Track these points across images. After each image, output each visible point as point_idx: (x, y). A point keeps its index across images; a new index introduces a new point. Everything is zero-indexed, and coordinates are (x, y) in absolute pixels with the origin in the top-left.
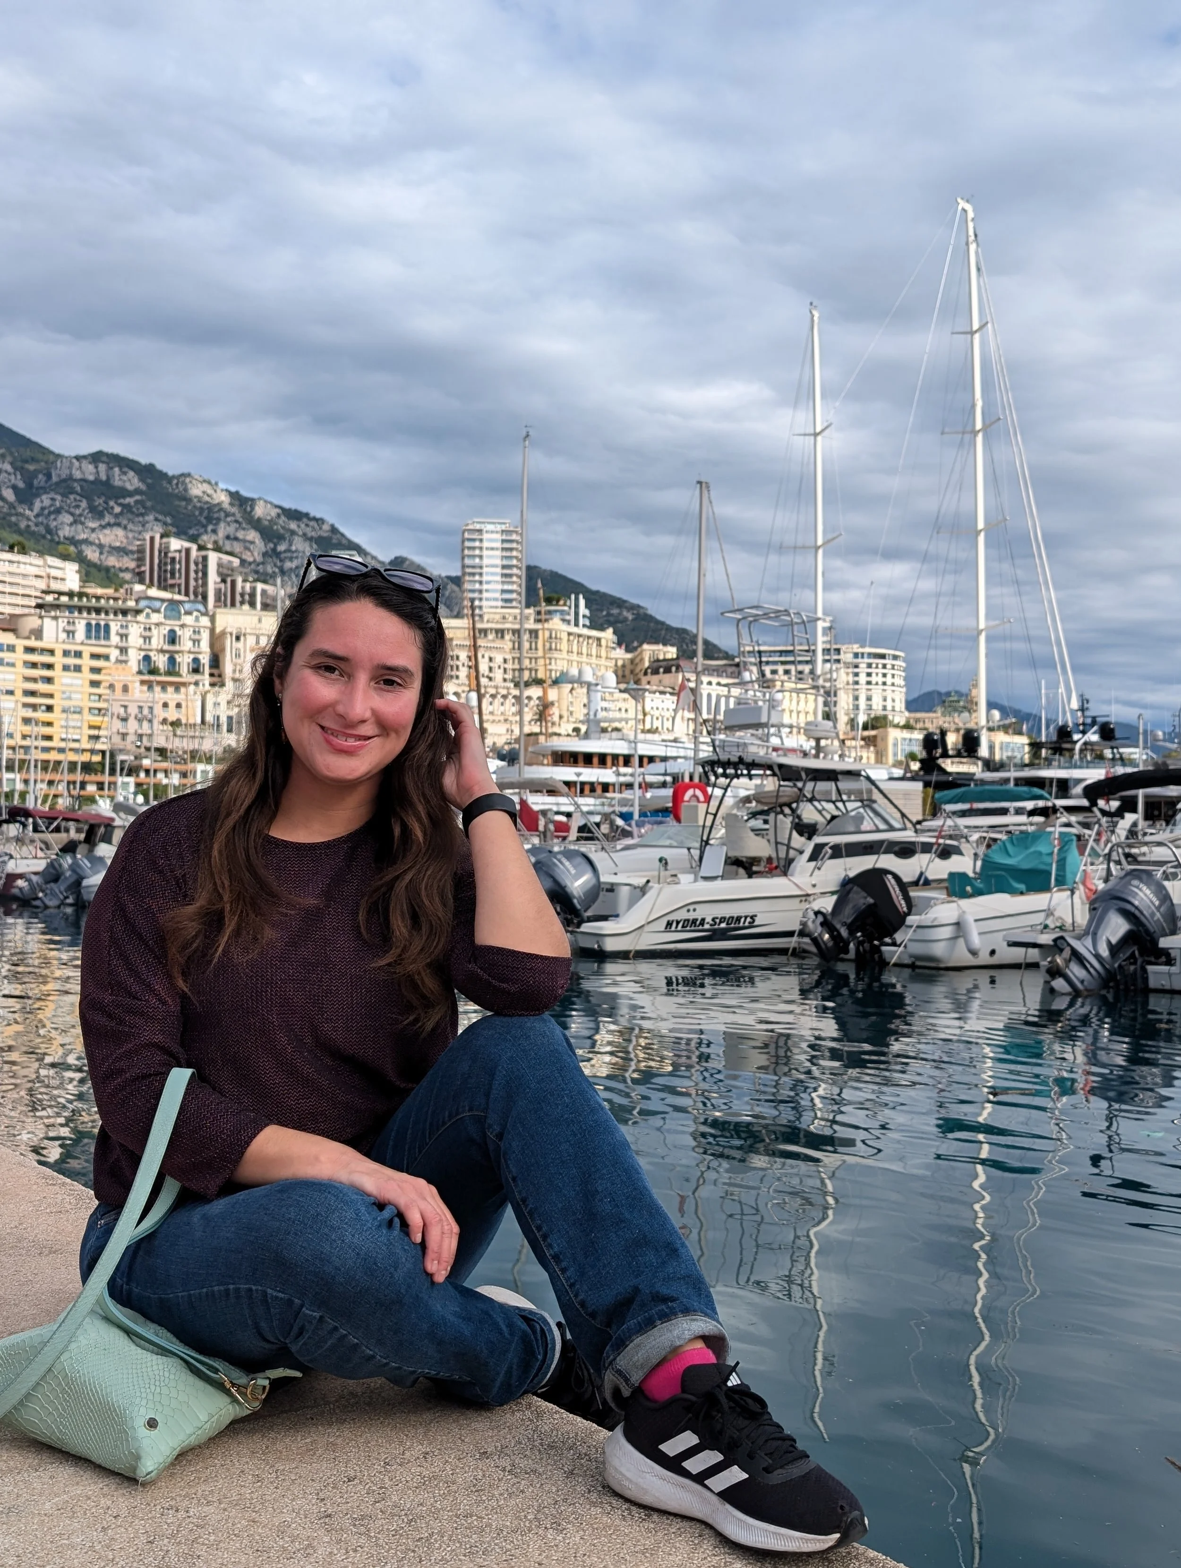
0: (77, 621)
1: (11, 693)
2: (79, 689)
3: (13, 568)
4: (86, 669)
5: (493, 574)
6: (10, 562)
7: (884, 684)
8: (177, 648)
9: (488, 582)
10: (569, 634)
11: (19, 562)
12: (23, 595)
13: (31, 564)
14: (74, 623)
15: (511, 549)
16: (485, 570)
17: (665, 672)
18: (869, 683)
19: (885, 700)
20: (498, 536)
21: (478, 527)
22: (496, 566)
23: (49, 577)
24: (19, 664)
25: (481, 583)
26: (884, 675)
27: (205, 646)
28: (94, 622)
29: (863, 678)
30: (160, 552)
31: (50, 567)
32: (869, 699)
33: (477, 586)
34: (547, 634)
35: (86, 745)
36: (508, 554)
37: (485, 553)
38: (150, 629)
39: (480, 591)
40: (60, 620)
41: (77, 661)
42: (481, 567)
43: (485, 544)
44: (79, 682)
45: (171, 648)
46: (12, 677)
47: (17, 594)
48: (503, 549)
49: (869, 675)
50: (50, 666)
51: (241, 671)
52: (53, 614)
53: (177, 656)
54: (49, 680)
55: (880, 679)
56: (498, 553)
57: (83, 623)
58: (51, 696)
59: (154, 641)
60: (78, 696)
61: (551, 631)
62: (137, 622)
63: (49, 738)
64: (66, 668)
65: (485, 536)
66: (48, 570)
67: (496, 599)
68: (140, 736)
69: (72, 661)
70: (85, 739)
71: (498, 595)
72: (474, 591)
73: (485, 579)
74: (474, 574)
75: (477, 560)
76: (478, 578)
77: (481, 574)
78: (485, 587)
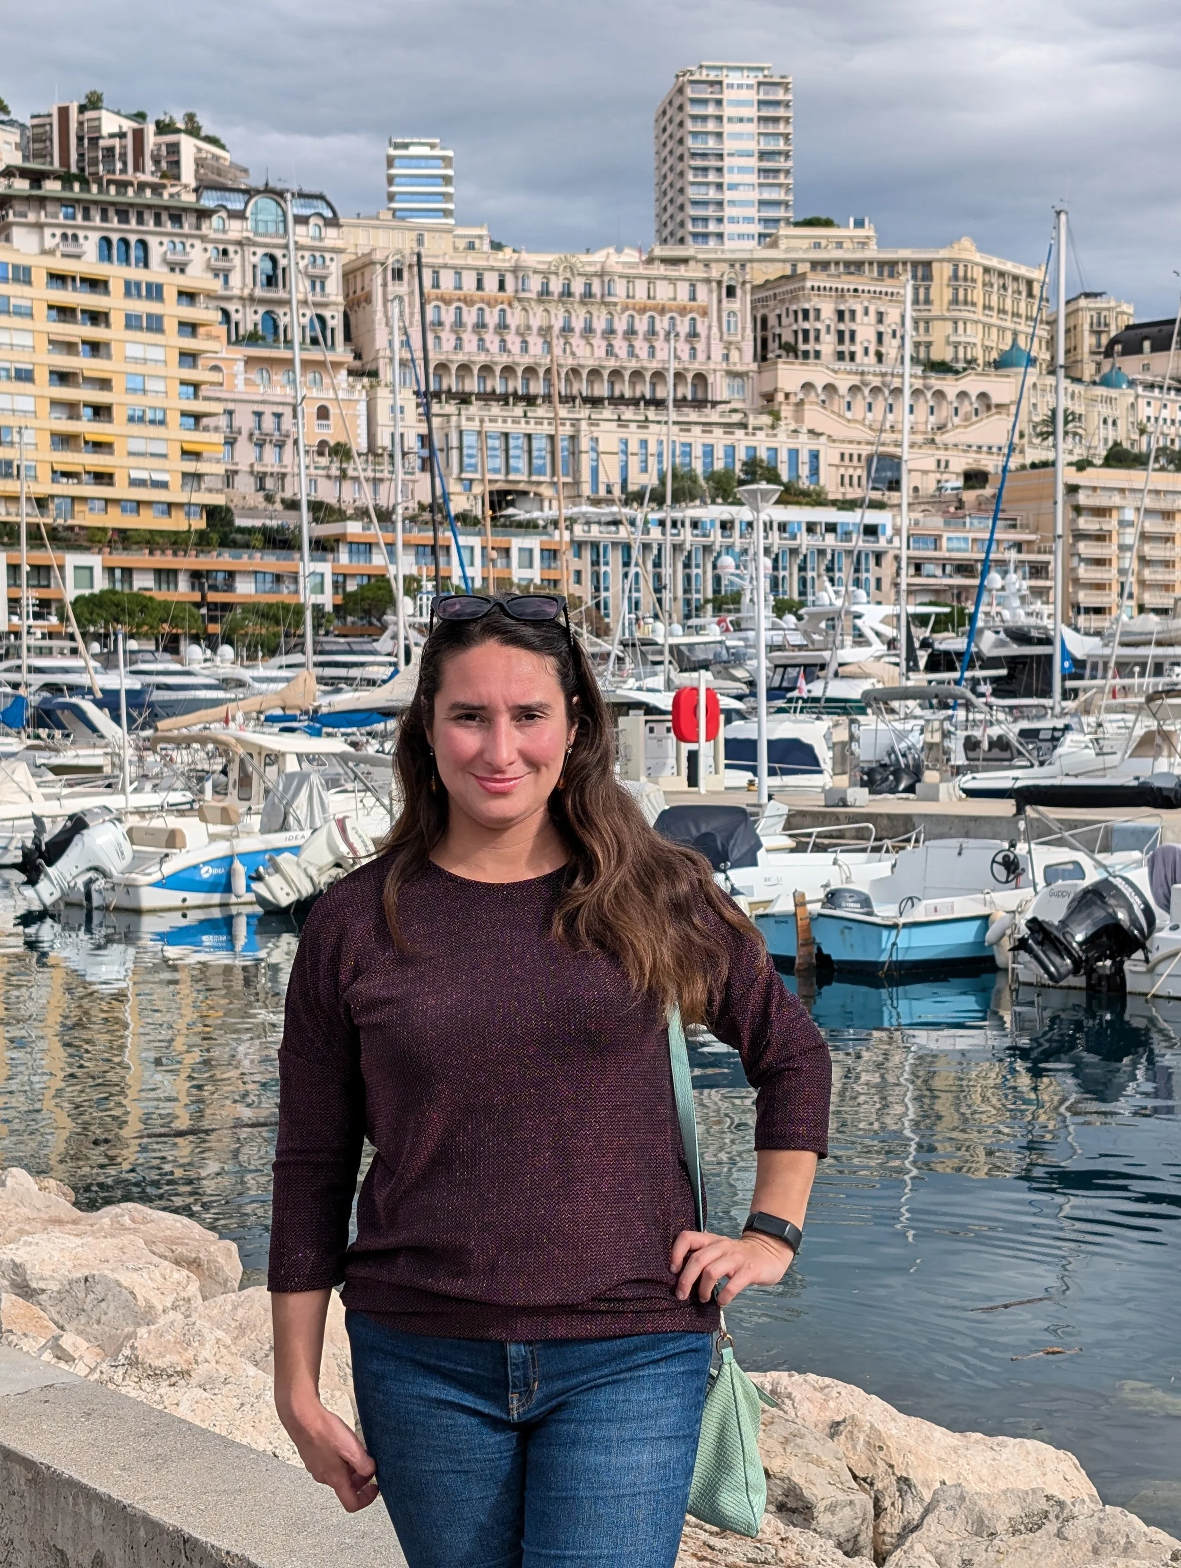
0: (81, 234)
1: (25, 376)
2: (161, 371)
4: (170, 325)
5: (742, 170)
8: (281, 294)
9: (733, 187)
10: (987, 270)
14: (75, 237)
15: (776, 120)
16: (727, 162)
17: (1154, 349)
20: (752, 95)
21: (712, 76)
22: (750, 155)
24: (41, 311)
25: (719, 186)
27: (334, 289)
28: (115, 237)
30: (80, 139)
33: (712, 194)
34: (948, 270)
35: (176, 495)
36: (771, 129)
37: (728, 128)
38: (225, 252)
39: (720, 204)
40: (48, 232)
41: (154, 308)
42: (720, 156)
43: (728, 111)
44: (157, 354)
45: (270, 294)
46: (26, 340)
48: (764, 120)
50: (96, 317)
52: (32, 217)
53: (280, 311)
54: (95, 348)
56: (752, 128)
57: (95, 237)
58: (104, 384)
59: (235, 280)
60: (159, 386)
61: (955, 263)
62: (203, 238)
63: (103, 478)
64: (132, 322)
65: (727, 94)
67: (749, 220)
68: (261, 478)
69: (143, 307)
70: (175, 481)
71: (752, 212)
72: (705, 203)
73: (727, 179)
74: (705, 170)
75: (711, 143)
76: (712, 177)
77: (719, 170)
78: (728, 195)
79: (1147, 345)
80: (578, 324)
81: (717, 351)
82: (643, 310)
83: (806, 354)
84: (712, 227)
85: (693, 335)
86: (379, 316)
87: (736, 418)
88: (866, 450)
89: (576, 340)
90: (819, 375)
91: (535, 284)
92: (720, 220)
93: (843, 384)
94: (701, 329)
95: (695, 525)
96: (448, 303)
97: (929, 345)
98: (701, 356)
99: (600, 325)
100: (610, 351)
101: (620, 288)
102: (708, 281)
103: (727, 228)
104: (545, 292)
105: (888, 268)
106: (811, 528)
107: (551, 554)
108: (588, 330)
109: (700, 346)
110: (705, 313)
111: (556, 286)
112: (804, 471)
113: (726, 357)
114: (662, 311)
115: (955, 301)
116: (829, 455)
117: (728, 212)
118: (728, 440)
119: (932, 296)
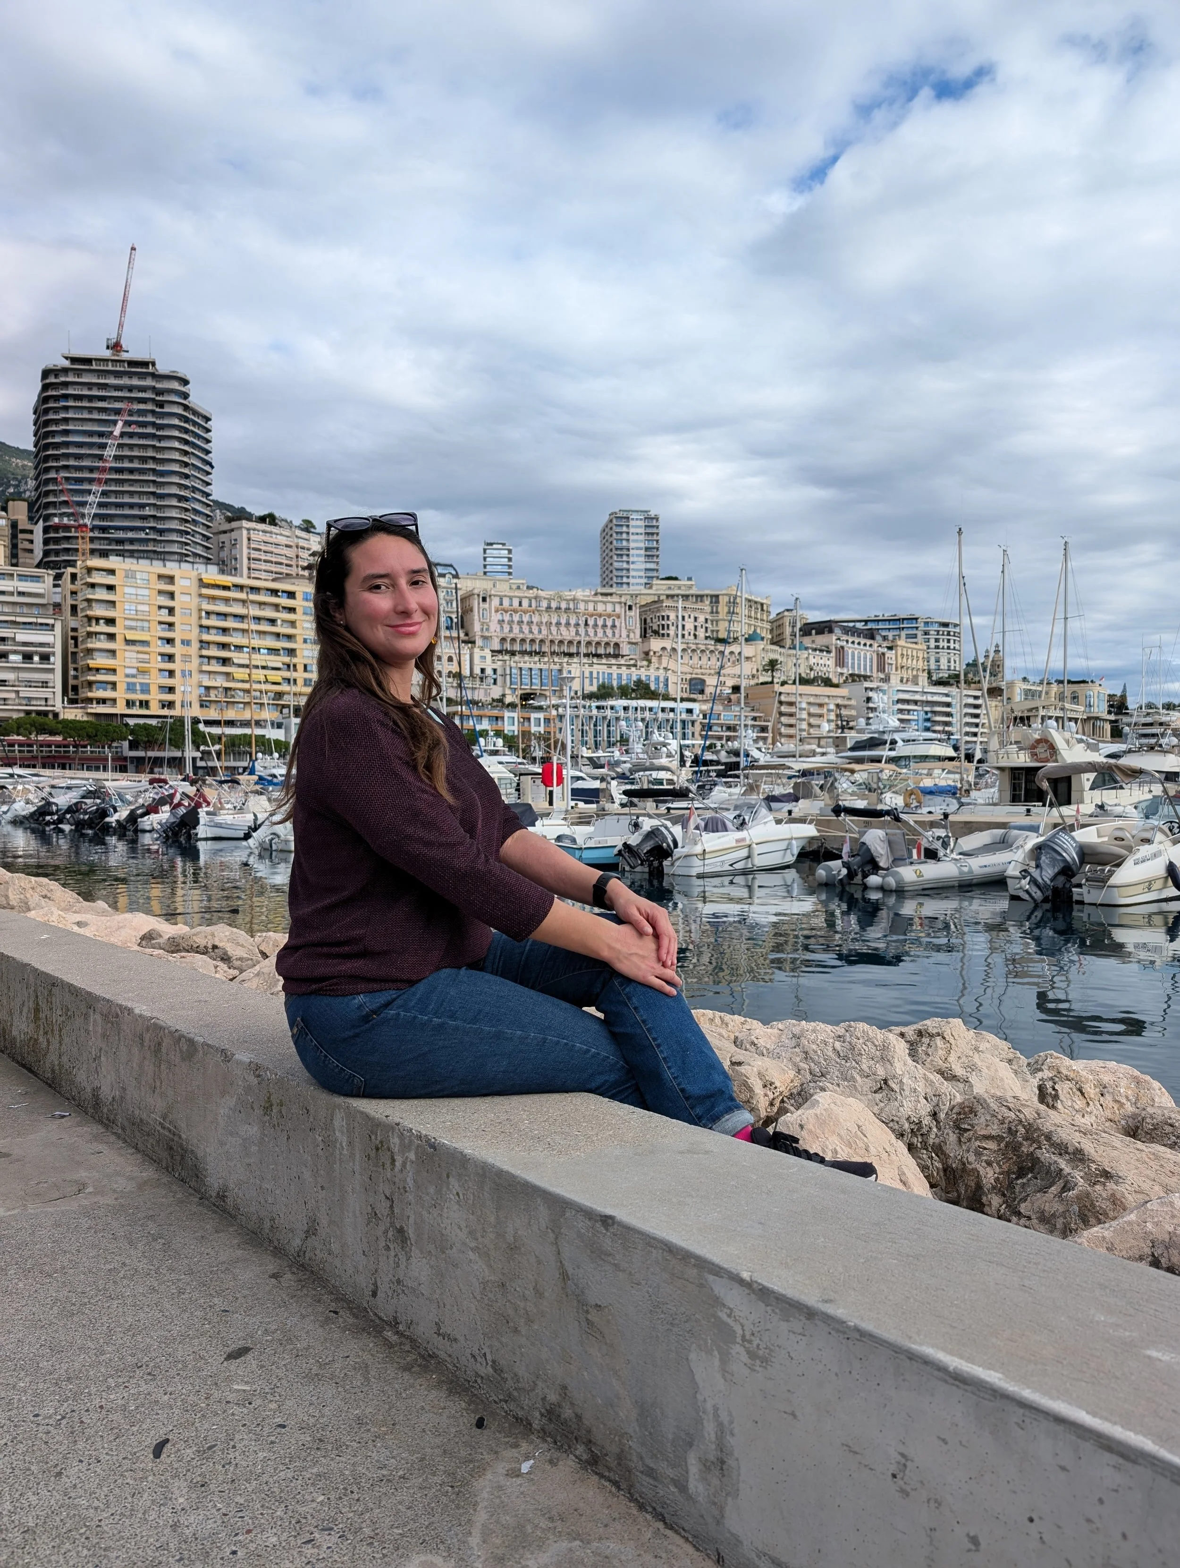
3: (267, 538)
5: (638, 556)
6: (264, 531)
7: (949, 648)
9: (634, 563)
11: (271, 533)
12: (276, 563)
13: (281, 535)
15: (653, 534)
16: (631, 552)
17: (817, 634)
18: (937, 647)
19: (949, 662)
20: (642, 523)
21: (625, 515)
22: (641, 549)
23: (297, 547)
25: (628, 562)
26: (949, 641)
29: (932, 644)
31: (297, 537)
32: (938, 661)
33: (625, 566)
34: (726, 599)
36: (650, 538)
37: (631, 537)
39: (628, 570)
42: (628, 550)
43: (632, 530)
47: (271, 562)
48: (648, 534)
49: (937, 640)
51: (487, 630)
55: (946, 645)
56: (642, 537)
61: (729, 596)
65: (632, 523)
66: (296, 540)
67: (641, 577)
71: (642, 574)
72: (622, 570)
73: (631, 559)
74: (621, 555)
75: (625, 543)
76: (625, 558)
77: (628, 555)
78: (632, 566)
79: (814, 632)
80: (563, 621)
81: (624, 633)
82: (592, 616)
83: (663, 635)
84: (625, 580)
85: (614, 626)
86: (476, 617)
87: (632, 662)
88: (689, 677)
89: (563, 628)
90: (667, 643)
91: (544, 604)
92: (628, 577)
93: (680, 647)
94: (617, 623)
95: (612, 708)
96: (506, 612)
97: (717, 631)
98: (617, 635)
99: (573, 622)
100: (577, 633)
101: (582, 606)
102: (620, 603)
103: (631, 580)
104: (549, 608)
105: (700, 597)
106: (663, 710)
107: (547, 720)
108: (568, 624)
109: (617, 631)
110: (619, 617)
111: (554, 605)
112: (661, 685)
113: (628, 636)
114: (600, 616)
115: (729, 612)
116: (672, 679)
117: (632, 573)
118: (628, 671)
119: (720, 609)
